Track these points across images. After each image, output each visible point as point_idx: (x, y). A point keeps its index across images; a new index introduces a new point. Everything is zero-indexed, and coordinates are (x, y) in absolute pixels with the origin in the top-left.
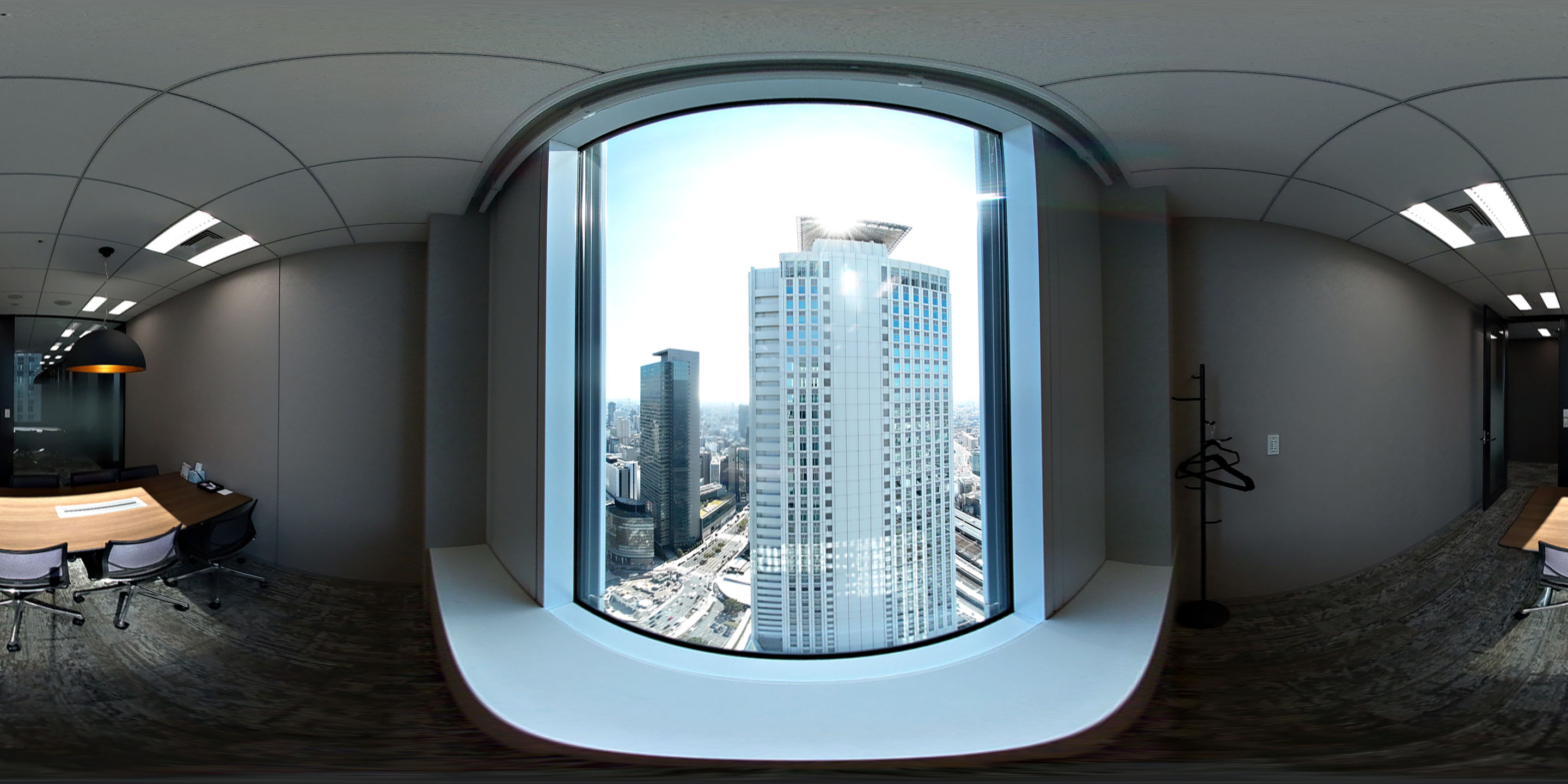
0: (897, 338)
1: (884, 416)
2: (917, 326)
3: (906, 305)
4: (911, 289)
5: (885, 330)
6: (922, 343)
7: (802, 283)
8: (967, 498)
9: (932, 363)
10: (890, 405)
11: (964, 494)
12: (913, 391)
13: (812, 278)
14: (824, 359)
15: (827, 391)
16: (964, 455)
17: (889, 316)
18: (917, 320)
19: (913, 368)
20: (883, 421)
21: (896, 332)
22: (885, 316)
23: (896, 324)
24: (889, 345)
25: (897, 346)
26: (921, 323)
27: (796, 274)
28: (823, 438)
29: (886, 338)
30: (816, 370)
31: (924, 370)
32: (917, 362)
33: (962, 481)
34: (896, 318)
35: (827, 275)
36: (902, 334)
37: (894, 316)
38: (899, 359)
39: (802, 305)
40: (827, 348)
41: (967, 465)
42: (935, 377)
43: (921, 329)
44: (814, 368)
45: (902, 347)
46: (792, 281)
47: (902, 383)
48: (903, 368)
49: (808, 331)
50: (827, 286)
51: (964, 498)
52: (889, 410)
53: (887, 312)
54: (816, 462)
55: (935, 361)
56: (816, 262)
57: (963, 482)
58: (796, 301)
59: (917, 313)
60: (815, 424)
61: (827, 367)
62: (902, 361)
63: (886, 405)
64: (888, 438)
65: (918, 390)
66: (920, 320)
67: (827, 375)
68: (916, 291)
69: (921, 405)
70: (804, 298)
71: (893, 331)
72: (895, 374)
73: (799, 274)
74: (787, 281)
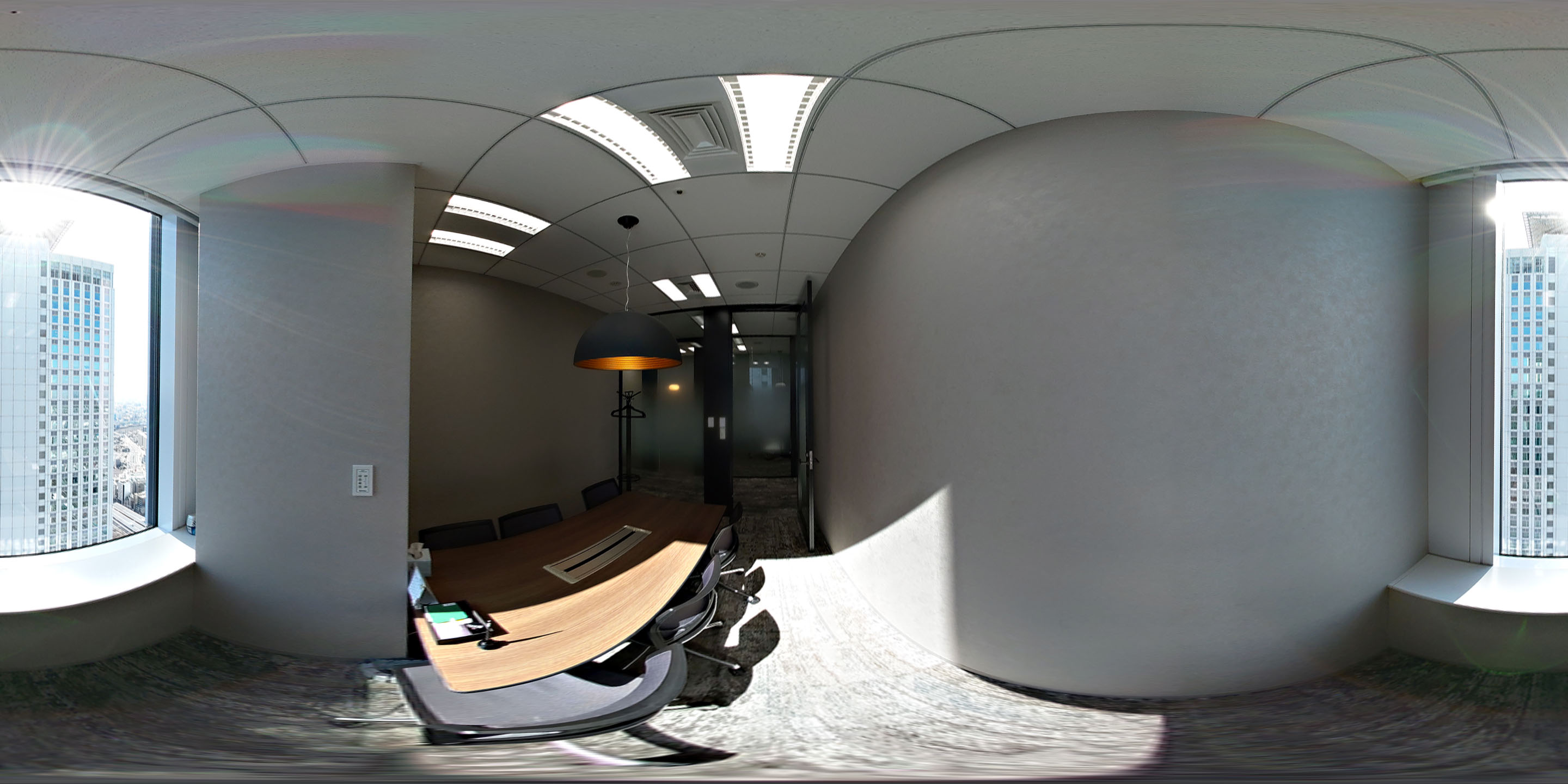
0: (55, 334)
1: (40, 413)
2: (77, 322)
3: (66, 300)
4: (72, 283)
5: (43, 326)
6: (82, 340)
7: (1527, 279)
8: (139, 498)
9: (92, 359)
10: (47, 402)
11: (136, 494)
12: (71, 389)
13: (1538, 274)
14: (1547, 354)
15: (1551, 386)
16: (139, 454)
17: (48, 312)
18: (77, 315)
19: (71, 365)
20: (38, 418)
21: (55, 327)
22: (43, 312)
23: (55, 320)
24: (47, 341)
25: (55, 342)
26: (82, 319)
27: (1521, 270)
28: (1546, 434)
29: (43, 334)
30: (1539, 365)
31: (83, 367)
32: (76, 358)
33: (134, 480)
34: (55, 313)
35: (1552, 270)
36: (60, 329)
37: (53, 312)
38: (57, 356)
39: (1527, 300)
40: (1552, 344)
41: (141, 464)
42: (95, 375)
43: (82, 325)
44: (1537, 364)
45: (60, 343)
46: (1517, 277)
47: (60, 380)
48: (61, 365)
49: (1533, 327)
50: (1552, 281)
51: (136, 498)
52: (45, 407)
53: (46, 307)
54: (1538, 457)
55: (95, 358)
56: (1543, 258)
57: (136, 481)
58: (1521, 297)
59: (77, 308)
60: (1539, 420)
61: (1551, 363)
62: (60, 358)
63: (42, 402)
64: (44, 435)
65: (76, 388)
66: (81, 315)
67: (1551, 370)
68: (77, 286)
69: (80, 402)
70: (1529, 294)
71: (51, 326)
72: (53, 371)
73: (1525, 270)
74: (1513, 277)
